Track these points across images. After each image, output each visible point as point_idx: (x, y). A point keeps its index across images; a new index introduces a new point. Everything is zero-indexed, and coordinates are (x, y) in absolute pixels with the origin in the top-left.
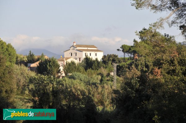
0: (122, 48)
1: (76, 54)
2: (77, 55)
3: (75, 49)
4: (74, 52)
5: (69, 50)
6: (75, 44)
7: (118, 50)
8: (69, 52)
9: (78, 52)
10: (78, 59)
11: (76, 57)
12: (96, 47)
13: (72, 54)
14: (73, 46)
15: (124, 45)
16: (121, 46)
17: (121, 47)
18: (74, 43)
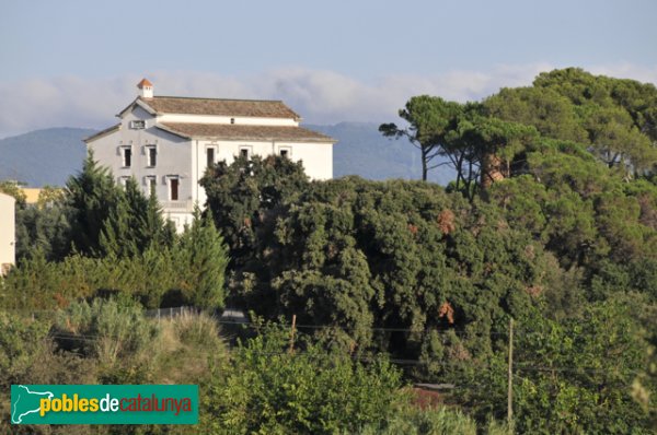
0: (409, 118)
1: (153, 152)
2: (158, 157)
3: (149, 123)
4: (143, 143)
5: (115, 128)
6: (148, 94)
7: (388, 129)
8: (112, 140)
9: (163, 144)
10: (164, 183)
11: (152, 172)
12: (289, 114)
13: (128, 153)
14: (135, 106)
15: (424, 98)
16: (404, 108)
17: (402, 114)
18: (140, 86)
